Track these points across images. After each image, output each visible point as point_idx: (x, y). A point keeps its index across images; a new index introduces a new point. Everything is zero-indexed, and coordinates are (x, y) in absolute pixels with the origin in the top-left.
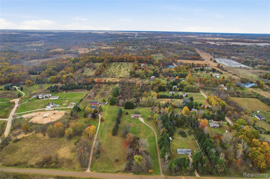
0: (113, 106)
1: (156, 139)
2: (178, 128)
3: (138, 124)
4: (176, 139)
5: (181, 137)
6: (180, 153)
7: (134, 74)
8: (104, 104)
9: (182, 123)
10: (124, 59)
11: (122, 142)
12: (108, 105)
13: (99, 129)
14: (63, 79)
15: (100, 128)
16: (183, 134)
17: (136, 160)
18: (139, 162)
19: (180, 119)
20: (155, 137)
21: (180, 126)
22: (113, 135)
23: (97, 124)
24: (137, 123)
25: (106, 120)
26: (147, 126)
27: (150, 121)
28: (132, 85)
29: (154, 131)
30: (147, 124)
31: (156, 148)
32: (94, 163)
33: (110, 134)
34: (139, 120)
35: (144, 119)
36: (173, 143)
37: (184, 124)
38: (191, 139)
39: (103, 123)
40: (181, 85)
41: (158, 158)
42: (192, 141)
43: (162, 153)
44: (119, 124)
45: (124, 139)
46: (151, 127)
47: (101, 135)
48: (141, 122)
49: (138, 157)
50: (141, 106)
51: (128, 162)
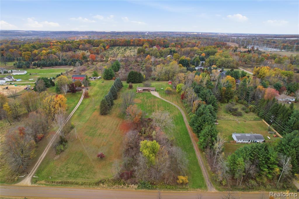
0: (109, 81)
1: (185, 119)
2: (223, 104)
3: (150, 100)
4: (223, 118)
5: (232, 116)
6: (241, 142)
7: (143, 53)
8: (95, 78)
9: (229, 94)
10: (130, 42)
11: (117, 125)
12: (102, 79)
13: (78, 108)
14: (41, 56)
15: (81, 106)
16: (234, 112)
17: (146, 152)
18: (151, 155)
19: (225, 89)
20: (182, 117)
21: (226, 101)
22: (102, 115)
23: (76, 102)
24: (147, 98)
25: (93, 96)
26: (165, 102)
27: (171, 96)
28: (140, 62)
29: (179, 108)
30: (166, 99)
31: (187, 133)
32: (48, 163)
33: (97, 113)
34: (151, 95)
35: (160, 94)
36: (219, 126)
37: (232, 97)
38: (252, 119)
39: (87, 101)
40: (210, 60)
41: (194, 152)
42: (254, 122)
43: (205, 140)
44: (116, 101)
45: (122, 120)
46: (173, 104)
47: (80, 115)
48: (155, 97)
49: (149, 143)
50: (154, 79)
51: (126, 159)
